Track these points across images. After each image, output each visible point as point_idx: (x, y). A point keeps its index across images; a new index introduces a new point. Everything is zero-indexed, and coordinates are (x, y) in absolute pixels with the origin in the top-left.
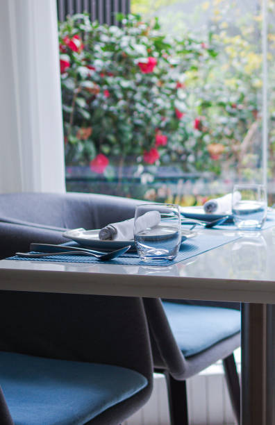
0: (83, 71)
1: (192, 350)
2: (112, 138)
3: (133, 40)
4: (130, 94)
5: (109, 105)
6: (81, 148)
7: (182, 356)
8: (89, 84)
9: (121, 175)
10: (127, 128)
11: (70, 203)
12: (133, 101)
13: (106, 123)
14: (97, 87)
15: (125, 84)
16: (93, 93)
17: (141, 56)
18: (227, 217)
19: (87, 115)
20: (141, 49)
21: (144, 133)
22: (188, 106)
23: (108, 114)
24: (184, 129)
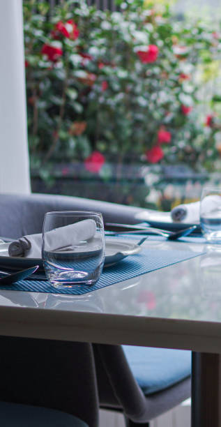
0: (76, 59)
1: (155, 386)
2: (108, 134)
3: (133, 27)
4: (130, 87)
5: (106, 98)
6: (72, 143)
7: (142, 394)
8: (81, 74)
9: (119, 175)
10: (126, 123)
11: (31, 205)
12: (133, 94)
13: (101, 117)
14: (92, 77)
15: (122, 74)
16: (86, 84)
17: (141, 44)
18: (195, 227)
19: (78, 108)
20: (141, 37)
21: (145, 129)
22: (196, 100)
23: (105, 107)
24: (193, 126)
